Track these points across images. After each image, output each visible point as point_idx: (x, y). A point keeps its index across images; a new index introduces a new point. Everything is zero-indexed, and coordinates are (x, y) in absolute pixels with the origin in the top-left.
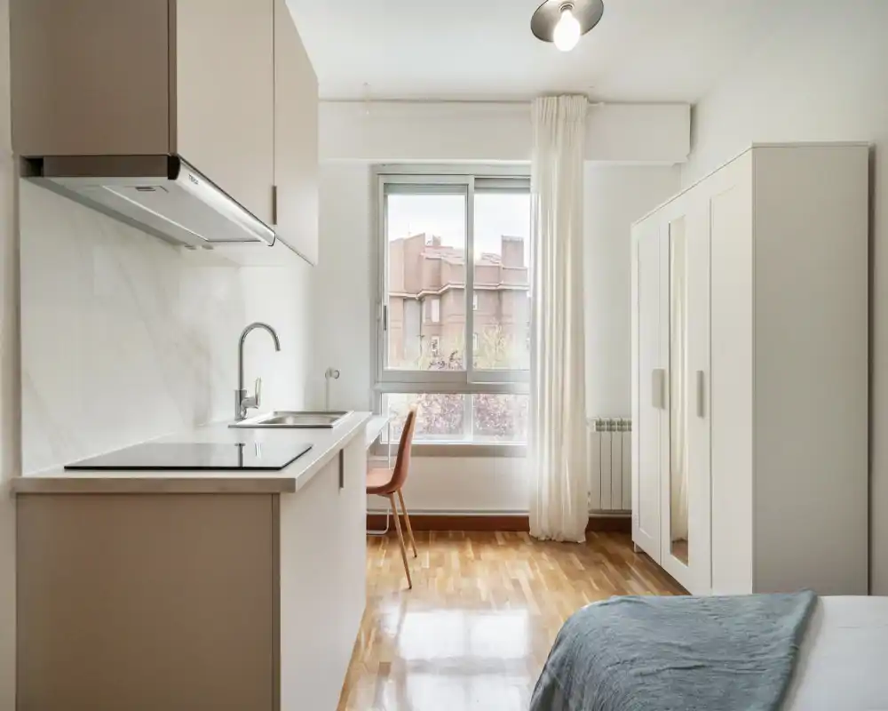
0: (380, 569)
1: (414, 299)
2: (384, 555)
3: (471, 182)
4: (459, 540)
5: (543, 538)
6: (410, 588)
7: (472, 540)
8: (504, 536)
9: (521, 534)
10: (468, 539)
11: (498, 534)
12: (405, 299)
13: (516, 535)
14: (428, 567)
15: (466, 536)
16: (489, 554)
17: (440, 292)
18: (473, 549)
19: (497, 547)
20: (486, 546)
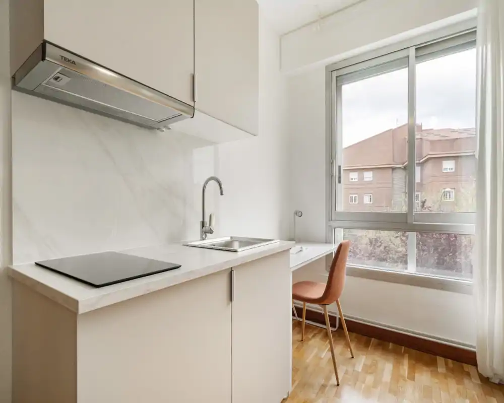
0: (321, 359)
1: (400, 168)
2: (327, 349)
3: (412, 52)
4: (398, 354)
5: (497, 381)
6: (338, 385)
7: (410, 358)
8: (446, 364)
9: (468, 368)
10: (407, 355)
11: (440, 360)
12: (393, 169)
13: (462, 367)
14: (360, 370)
15: (405, 352)
16: (424, 377)
17: (421, 161)
18: (409, 367)
19: (435, 373)
20: (425, 368)
